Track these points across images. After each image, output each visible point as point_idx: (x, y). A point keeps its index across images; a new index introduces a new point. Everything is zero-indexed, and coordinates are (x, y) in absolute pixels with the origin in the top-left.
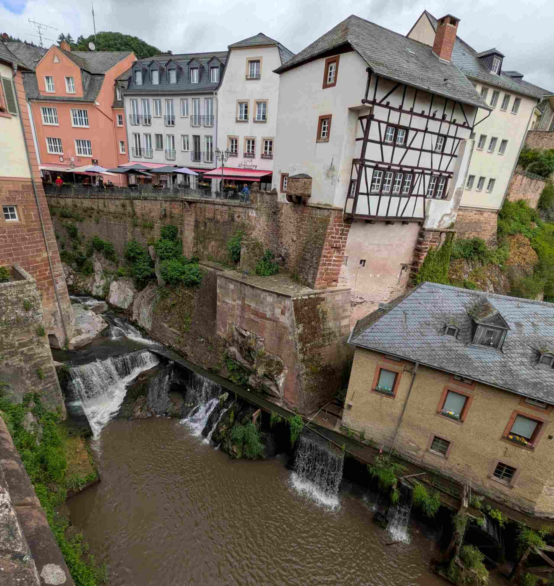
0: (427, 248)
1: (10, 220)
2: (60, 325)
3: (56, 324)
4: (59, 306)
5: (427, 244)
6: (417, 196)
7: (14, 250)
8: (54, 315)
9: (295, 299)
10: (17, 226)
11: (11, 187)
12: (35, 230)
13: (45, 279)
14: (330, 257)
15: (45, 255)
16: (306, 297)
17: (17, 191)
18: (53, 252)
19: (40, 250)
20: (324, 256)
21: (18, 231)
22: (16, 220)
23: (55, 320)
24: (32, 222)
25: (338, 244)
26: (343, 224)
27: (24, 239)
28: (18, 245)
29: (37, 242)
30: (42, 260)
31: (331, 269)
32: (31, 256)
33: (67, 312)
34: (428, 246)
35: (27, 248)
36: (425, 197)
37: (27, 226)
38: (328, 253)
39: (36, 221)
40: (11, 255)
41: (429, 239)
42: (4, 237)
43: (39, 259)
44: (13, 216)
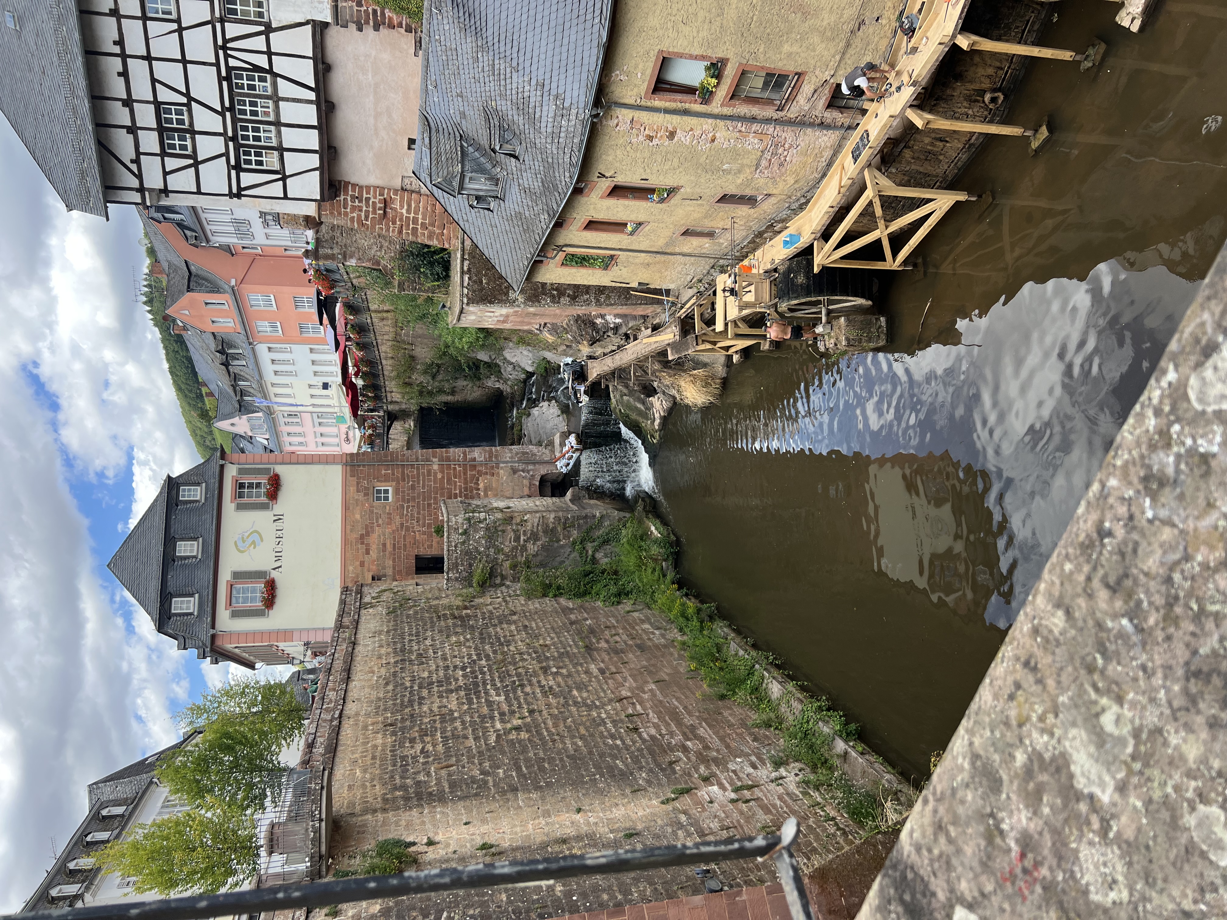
0: (375, 12)
1: (390, 495)
2: (531, 467)
3: (528, 472)
4: (507, 462)
5: (366, 11)
6: (269, 54)
7: (424, 500)
8: (515, 471)
9: (465, 300)
10: (396, 491)
11: (353, 489)
12: (403, 473)
13: (465, 474)
14: (401, 220)
15: (436, 467)
16: (466, 278)
17: (358, 483)
18: (434, 456)
19: (429, 472)
20: (400, 232)
21: (403, 492)
22: (390, 489)
23: (523, 471)
24: (393, 474)
25: (378, 205)
26: (342, 197)
27: (413, 487)
28: (419, 494)
29: (418, 474)
30: (442, 472)
31: (424, 218)
32: (435, 483)
33: (517, 454)
34: (370, 10)
35: (423, 487)
36: (269, 29)
37: (398, 483)
38: (394, 223)
39: (393, 470)
40: (429, 505)
41: (356, 8)
42: (408, 507)
43: (439, 476)
44: (386, 492)
